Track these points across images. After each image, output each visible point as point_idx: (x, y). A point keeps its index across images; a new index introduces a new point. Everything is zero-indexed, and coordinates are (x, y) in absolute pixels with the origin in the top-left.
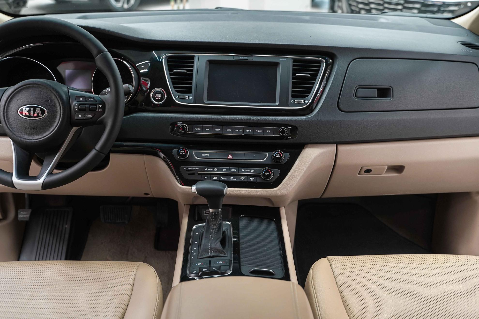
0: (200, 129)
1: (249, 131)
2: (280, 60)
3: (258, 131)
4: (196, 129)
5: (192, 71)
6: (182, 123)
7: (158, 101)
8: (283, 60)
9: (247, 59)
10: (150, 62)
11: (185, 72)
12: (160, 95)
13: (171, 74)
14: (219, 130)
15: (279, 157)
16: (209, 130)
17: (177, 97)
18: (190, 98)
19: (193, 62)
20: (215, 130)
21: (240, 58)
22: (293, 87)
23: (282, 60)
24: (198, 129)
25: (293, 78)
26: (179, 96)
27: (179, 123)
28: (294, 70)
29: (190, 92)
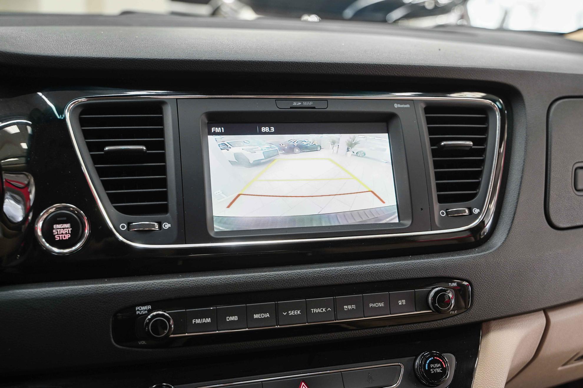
0: (209, 320)
1: (350, 307)
2: (396, 106)
3: (375, 305)
4: (198, 321)
5: (162, 145)
6: (149, 307)
7: (62, 244)
8: (402, 106)
9: (314, 108)
10: (30, 123)
11: (143, 149)
12: (68, 225)
13: (96, 160)
14: (268, 315)
15: (439, 370)
16: (235, 318)
17: (123, 226)
18: (167, 226)
19: (160, 121)
20: (256, 316)
21: (295, 104)
22: (438, 176)
23: (399, 106)
24: (204, 320)
25: (435, 153)
26: (129, 224)
27: (142, 309)
28: (431, 131)
29: (164, 209)
